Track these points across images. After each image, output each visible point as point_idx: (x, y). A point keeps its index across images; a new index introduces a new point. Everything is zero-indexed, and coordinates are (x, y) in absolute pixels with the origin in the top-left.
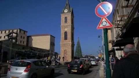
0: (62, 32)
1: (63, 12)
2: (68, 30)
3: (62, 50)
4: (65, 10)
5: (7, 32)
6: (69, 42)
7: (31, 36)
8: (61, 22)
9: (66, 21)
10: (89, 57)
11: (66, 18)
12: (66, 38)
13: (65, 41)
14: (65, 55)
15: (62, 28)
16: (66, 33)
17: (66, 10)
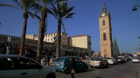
0: (101, 34)
1: (101, 16)
2: (107, 31)
3: (102, 49)
4: (102, 14)
5: (53, 35)
6: (108, 42)
7: (70, 37)
8: (100, 25)
9: (104, 24)
10: (126, 55)
11: (104, 21)
12: (105, 39)
13: (104, 41)
14: (105, 53)
15: (101, 30)
16: (105, 35)
17: (104, 14)
